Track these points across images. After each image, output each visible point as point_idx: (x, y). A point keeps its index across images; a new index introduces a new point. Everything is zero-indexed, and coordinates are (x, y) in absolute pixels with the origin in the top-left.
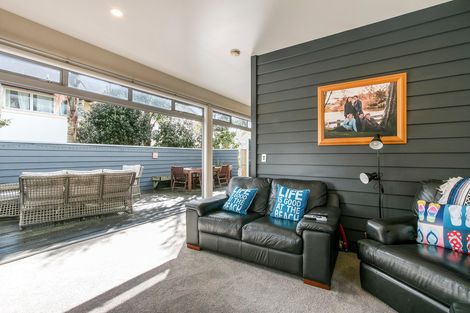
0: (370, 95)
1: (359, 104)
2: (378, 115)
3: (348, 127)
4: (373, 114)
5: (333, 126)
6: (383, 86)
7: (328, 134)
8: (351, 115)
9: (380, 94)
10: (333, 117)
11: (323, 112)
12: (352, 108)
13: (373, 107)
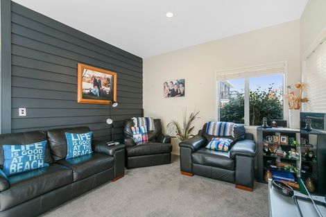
0: (105, 78)
1: (100, 81)
2: (107, 89)
3: (95, 94)
4: (106, 88)
5: (87, 91)
6: (109, 76)
7: (84, 96)
8: (96, 87)
9: (108, 79)
10: (87, 86)
11: (82, 81)
12: (97, 83)
13: (105, 85)
